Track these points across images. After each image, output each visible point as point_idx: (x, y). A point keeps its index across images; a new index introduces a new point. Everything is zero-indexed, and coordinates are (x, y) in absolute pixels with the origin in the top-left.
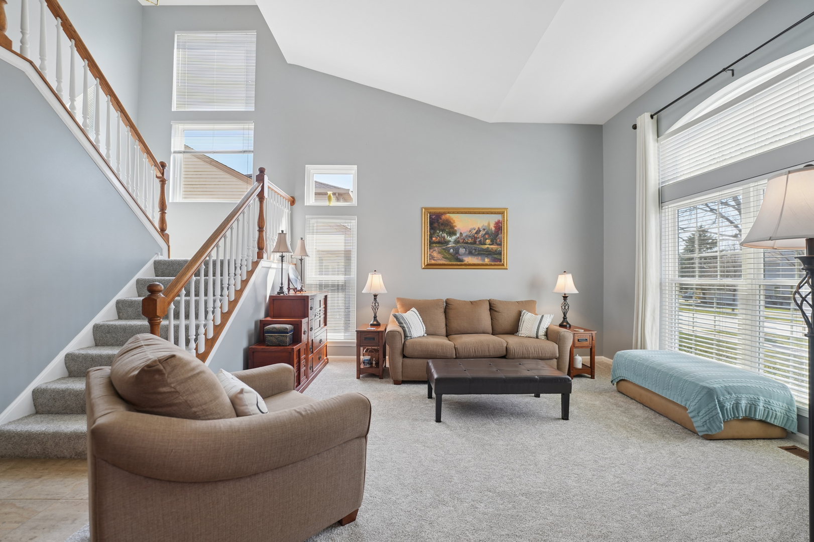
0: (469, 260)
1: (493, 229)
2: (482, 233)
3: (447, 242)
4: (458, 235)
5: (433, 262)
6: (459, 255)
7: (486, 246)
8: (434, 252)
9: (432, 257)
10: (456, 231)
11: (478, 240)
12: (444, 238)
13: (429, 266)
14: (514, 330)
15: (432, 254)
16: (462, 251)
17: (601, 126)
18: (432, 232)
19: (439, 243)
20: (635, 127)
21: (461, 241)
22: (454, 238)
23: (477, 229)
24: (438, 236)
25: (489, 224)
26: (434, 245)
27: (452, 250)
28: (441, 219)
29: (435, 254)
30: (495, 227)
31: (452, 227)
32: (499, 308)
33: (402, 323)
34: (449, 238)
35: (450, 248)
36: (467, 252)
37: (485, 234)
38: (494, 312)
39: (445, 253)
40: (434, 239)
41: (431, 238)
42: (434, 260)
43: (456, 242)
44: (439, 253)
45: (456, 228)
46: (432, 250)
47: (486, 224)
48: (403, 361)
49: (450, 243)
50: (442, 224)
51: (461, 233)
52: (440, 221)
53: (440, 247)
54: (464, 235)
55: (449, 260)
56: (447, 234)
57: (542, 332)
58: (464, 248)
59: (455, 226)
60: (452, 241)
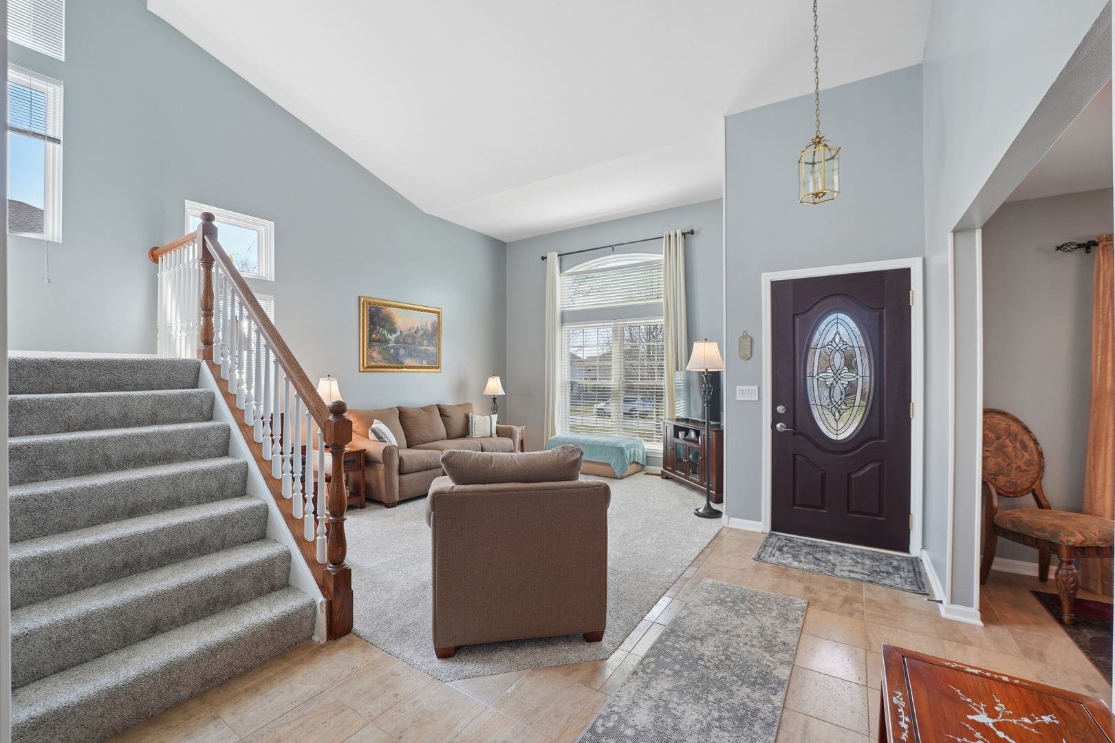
0: (408, 362)
1: (430, 329)
2: (421, 333)
3: (387, 341)
4: (398, 333)
5: (373, 364)
6: (400, 357)
7: (425, 347)
8: (374, 352)
9: (371, 358)
10: (396, 328)
11: (417, 340)
12: (384, 335)
13: (370, 368)
14: (465, 433)
15: (372, 355)
16: (402, 351)
17: (506, 243)
18: (372, 327)
19: (379, 341)
20: (544, 258)
21: (401, 340)
22: (394, 336)
23: (416, 328)
24: (378, 333)
25: (426, 324)
26: (374, 344)
27: (392, 350)
28: (381, 312)
29: (375, 355)
30: (431, 327)
31: (393, 324)
32: (450, 412)
33: (382, 438)
34: (389, 336)
35: (391, 348)
36: (407, 354)
37: (423, 334)
38: (446, 418)
39: (385, 354)
40: (374, 336)
41: (370, 333)
42: (374, 361)
43: (397, 341)
44: (379, 353)
45: (396, 326)
46: (371, 350)
47: (424, 324)
48: (400, 479)
49: (391, 342)
50: (383, 320)
51: (401, 332)
52: (380, 315)
53: (379, 346)
54: (404, 334)
55: (390, 361)
56: (387, 331)
57: (494, 431)
58: (404, 348)
59: (396, 323)
60: (393, 339)
